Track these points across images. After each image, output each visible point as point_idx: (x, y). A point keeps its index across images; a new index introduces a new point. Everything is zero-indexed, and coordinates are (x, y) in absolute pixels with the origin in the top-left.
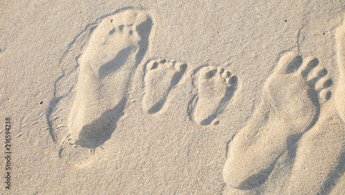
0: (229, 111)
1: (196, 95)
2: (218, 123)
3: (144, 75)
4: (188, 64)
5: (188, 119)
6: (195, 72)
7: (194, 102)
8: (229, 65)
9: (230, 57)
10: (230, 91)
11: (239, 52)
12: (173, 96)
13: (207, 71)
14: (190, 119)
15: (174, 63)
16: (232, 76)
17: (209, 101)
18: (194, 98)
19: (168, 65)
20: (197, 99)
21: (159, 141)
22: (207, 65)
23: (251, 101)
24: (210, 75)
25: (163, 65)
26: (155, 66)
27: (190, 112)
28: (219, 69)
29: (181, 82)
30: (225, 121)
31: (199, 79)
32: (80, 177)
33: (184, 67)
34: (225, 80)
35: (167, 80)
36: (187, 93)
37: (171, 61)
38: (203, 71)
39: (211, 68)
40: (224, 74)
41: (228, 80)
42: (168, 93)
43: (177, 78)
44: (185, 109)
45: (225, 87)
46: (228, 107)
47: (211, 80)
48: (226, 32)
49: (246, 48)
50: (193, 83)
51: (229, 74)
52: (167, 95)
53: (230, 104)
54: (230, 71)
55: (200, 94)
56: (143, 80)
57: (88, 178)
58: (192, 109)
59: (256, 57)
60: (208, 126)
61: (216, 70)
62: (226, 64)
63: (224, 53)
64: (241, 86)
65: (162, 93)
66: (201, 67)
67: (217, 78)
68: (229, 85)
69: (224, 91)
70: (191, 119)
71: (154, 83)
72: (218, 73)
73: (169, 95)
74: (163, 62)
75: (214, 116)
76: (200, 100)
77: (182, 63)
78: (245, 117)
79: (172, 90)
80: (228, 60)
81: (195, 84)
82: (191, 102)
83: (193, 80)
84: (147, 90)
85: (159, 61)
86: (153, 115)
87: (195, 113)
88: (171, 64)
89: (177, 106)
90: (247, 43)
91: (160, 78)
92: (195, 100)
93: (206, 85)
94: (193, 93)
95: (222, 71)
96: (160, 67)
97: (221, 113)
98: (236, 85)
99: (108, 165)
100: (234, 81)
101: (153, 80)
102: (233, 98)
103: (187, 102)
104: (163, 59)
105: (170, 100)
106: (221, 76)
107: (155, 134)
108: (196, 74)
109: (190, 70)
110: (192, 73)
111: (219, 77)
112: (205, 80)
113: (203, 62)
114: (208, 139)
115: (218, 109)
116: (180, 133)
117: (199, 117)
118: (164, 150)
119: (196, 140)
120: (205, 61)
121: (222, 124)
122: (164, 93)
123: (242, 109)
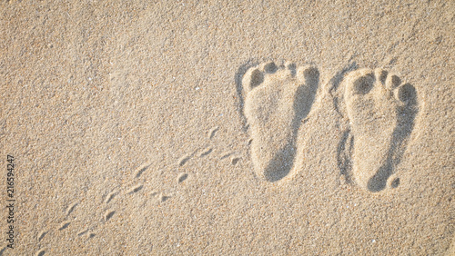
0: (412, 157)
1: (349, 131)
2: (396, 182)
3: (242, 101)
4: (320, 69)
7: (347, 147)
8: (393, 61)
9: (393, 46)
10: (406, 115)
11: (406, 32)
12: (307, 138)
13: (356, 78)
15: (293, 67)
16: (403, 83)
17: (372, 140)
18: (345, 138)
19: (282, 74)
20: (352, 139)
22: (354, 67)
23: (446, 131)
25: (273, 76)
26: (257, 80)
27: (345, 167)
28: (377, 75)
29: (315, 108)
30: (409, 177)
31: (346, 98)
33: (313, 75)
34: (392, 94)
35: (286, 105)
36: (330, 128)
37: (286, 64)
38: (350, 79)
39: (363, 72)
40: (389, 80)
41: (396, 92)
42: (295, 132)
43: (304, 100)
44: (334, 162)
45: (393, 106)
46: (408, 150)
47: (366, 97)
49: (418, 22)
50: (336, 108)
51: (396, 81)
52: (295, 138)
53: (410, 143)
54: (399, 75)
55: (354, 130)
56: (241, 111)
58: (347, 161)
59: (439, 40)
60: (382, 192)
61: (372, 76)
62: (388, 59)
63: (381, 37)
65: (283, 135)
66: (344, 71)
67: (377, 91)
68: (401, 104)
69: (394, 115)
70: (348, 180)
71: (265, 116)
72: (378, 83)
73: (299, 138)
74: (272, 68)
75: (387, 169)
76: (357, 142)
77: (308, 66)
78: (440, 164)
79: (302, 127)
80: (390, 51)
81: (341, 109)
82: (341, 147)
83: (336, 100)
84: (254, 132)
85: (261, 67)
86: (280, 183)
87: (355, 169)
88: (287, 71)
89: (318, 157)
90: (418, 12)
91: (273, 103)
92: (348, 141)
93: (360, 106)
94: (341, 128)
95: (384, 76)
96: (268, 80)
97: (398, 161)
98: (415, 103)
100: (408, 93)
101: (260, 109)
102: (414, 131)
103: (334, 146)
104: (269, 62)
105: (303, 147)
106: (384, 87)
107: (290, 218)
108: (339, 89)
109: (327, 81)
110: (330, 86)
111: (380, 88)
112: (356, 97)
113: (346, 61)
114: (386, 216)
115: (390, 153)
116: (335, 210)
117: (361, 175)
118: (314, 245)
119: (367, 219)
120: (349, 57)
121: (404, 184)
122: (289, 135)
123: (433, 149)
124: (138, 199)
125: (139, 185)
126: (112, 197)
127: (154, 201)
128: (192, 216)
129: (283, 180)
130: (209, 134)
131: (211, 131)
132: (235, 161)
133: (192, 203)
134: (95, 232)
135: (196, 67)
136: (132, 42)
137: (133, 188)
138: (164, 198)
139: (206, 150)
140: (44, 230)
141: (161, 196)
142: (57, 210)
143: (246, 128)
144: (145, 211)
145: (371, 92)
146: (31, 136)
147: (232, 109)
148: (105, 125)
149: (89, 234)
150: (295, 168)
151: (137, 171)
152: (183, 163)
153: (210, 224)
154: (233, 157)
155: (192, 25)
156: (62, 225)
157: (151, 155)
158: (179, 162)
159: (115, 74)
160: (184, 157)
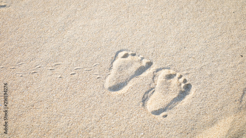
0: (177, 110)
1: (154, 88)
2: (166, 116)
3: (115, 60)
4: (154, 63)
5: (141, 104)
6: (158, 70)
7: (150, 93)
8: (187, 74)
9: (190, 69)
10: (183, 94)
11: (198, 67)
12: (134, 83)
13: (168, 73)
14: (143, 105)
15: (143, 58)
16: (188, 83)
17: (163, 96)
18: (151, 90)
19: (137, 58)
20: (154, 91)
21: (111, 114)
22: (169, 69)
23: (198, 107)
24: (170, 77)
25: (133, 57)
26: (126, 56)
27: (144, 100)
28: (178, 75)
29: (144, 75)
30: (172, 117)
31: (159, 77)
32: (34, 122)
33: (150, 64)
34: (180, 85)
35: (133, 69)
36: (146, 84)
37: (141, 56)
38: (164, 73)
39: (172, 72)
40: (181, 80)
41: (183, 85)
42: (130, 79)
43: (141, 70)
44: (141, 96)
45: (179, 90)
46: (177, 106)
47: (169, 81)
48: (191, 49)
49: (204, 66)
50: (153, 79)
51: (185, 81)
52: (129, 81)
53: (179, 104)
54: (187, 79)
55: (157, 89)
56: (112, 63)
57: (41, 125)
58: (147, 98)
59: (211, 75)
60: (157, 116)
61: (175, 75)
62: (185, 72)
63: (186, 64)
64: (193, 93)
65: (125, 78)
66: (164, 68)
67: (174, 81)
68: (183, 90)
69: (178, 93)
71: (120, 69)
72: (176, 78)
73: (131, 81)
74: (134, 55)
75: (164, 110)
76: (155, 93)
77: (149, 61)
78: (190, 118)
79: (135, 78)
80: (187, 70)
81: (155, 80)
82: (147, 92)
83: (154, 76)
84: (113, 72)
85: (130, 53)
86: (112, 93)
87: (149, 102)
88: (139, 58)
89: (135, 92)
90: (206, 63)
91: (127, 67)
92: (152, 91)
93: (164, 83)
94: (151, 86)
95: (181, 77)
96: (129, 58)
97: (170, 109)
98: (189, 91)
99: (62, 120)
100: (188, 87)
101: (121, 66)
102: (184, 100)
103: (144, 91)
104: (134, 53)
105: (131, 86)
106: (178, 81)
107: (109, 108)
108: (158, 73)
109: (154, 68)
110: (155, 71)
111: (176, 81)
112: (164, 80)
113: (166, 66)
114: (154, 127)
115: (168, 105)
116: (131, 114)
117: (151, 106)
118: (114, 123)
119: (144, 124)
120: (168, 65)
121: (169, 118)
122: (127, 79)
123: (189, 111)
124: (50, 73)
125: (54, 68)
126: (40, 67)
127: (56, 76)
128: (67, 88)
129: (115, 92)
130: (94, 65)
131: (95, 64)
132: (98, 78)
133: (71, 84)
134: (24, 75)
135: (104, 43)
136: (84, 26)
137: (50, 68)
138: (60, 77)
139: (89, 69)
140: (4, 66)
141: (59, 76)
142: (15, 62)
143: (110, 69)
144: (49, 78)
145: (171, 80)
146: (24, 36)
147: (109, 61)
148: (55, 44)
149: (21, 75)
150: (122, 90)
151: (56, 63)
152: (77, 69)
153: (73, 94)
154: (98, 76)
155: (111, 30)
156: (13, 67)
157: (65, 61)
158: (75, 68)
159: (70, 32)
160: (78, 68)
